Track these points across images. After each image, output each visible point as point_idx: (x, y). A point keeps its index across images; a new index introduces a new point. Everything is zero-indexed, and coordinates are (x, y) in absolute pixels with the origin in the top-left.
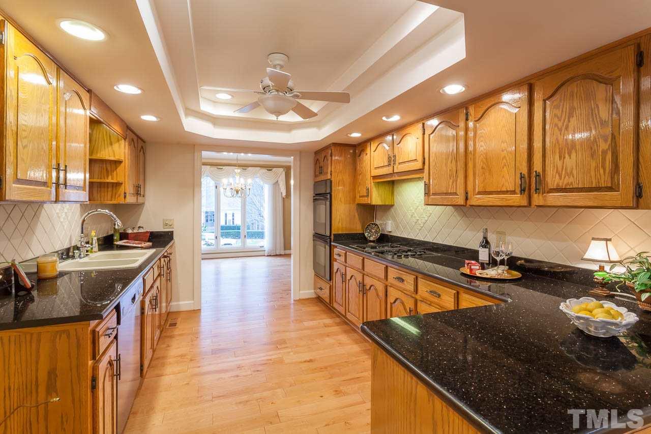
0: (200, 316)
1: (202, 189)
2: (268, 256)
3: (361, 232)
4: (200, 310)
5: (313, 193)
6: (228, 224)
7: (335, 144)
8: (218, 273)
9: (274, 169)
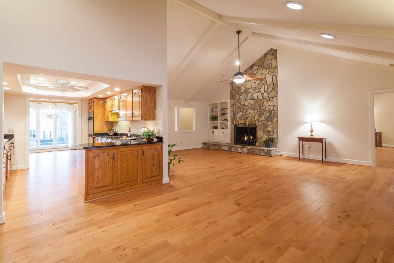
0: (29, 171)
1: (30, 115)
2: (70, 150)
3: (107, 132)
4: (28, 169)
5: (88, 117)
6: (46, 139)
7: (95, 98)
8: (38, 160)
9: (74, 105)
